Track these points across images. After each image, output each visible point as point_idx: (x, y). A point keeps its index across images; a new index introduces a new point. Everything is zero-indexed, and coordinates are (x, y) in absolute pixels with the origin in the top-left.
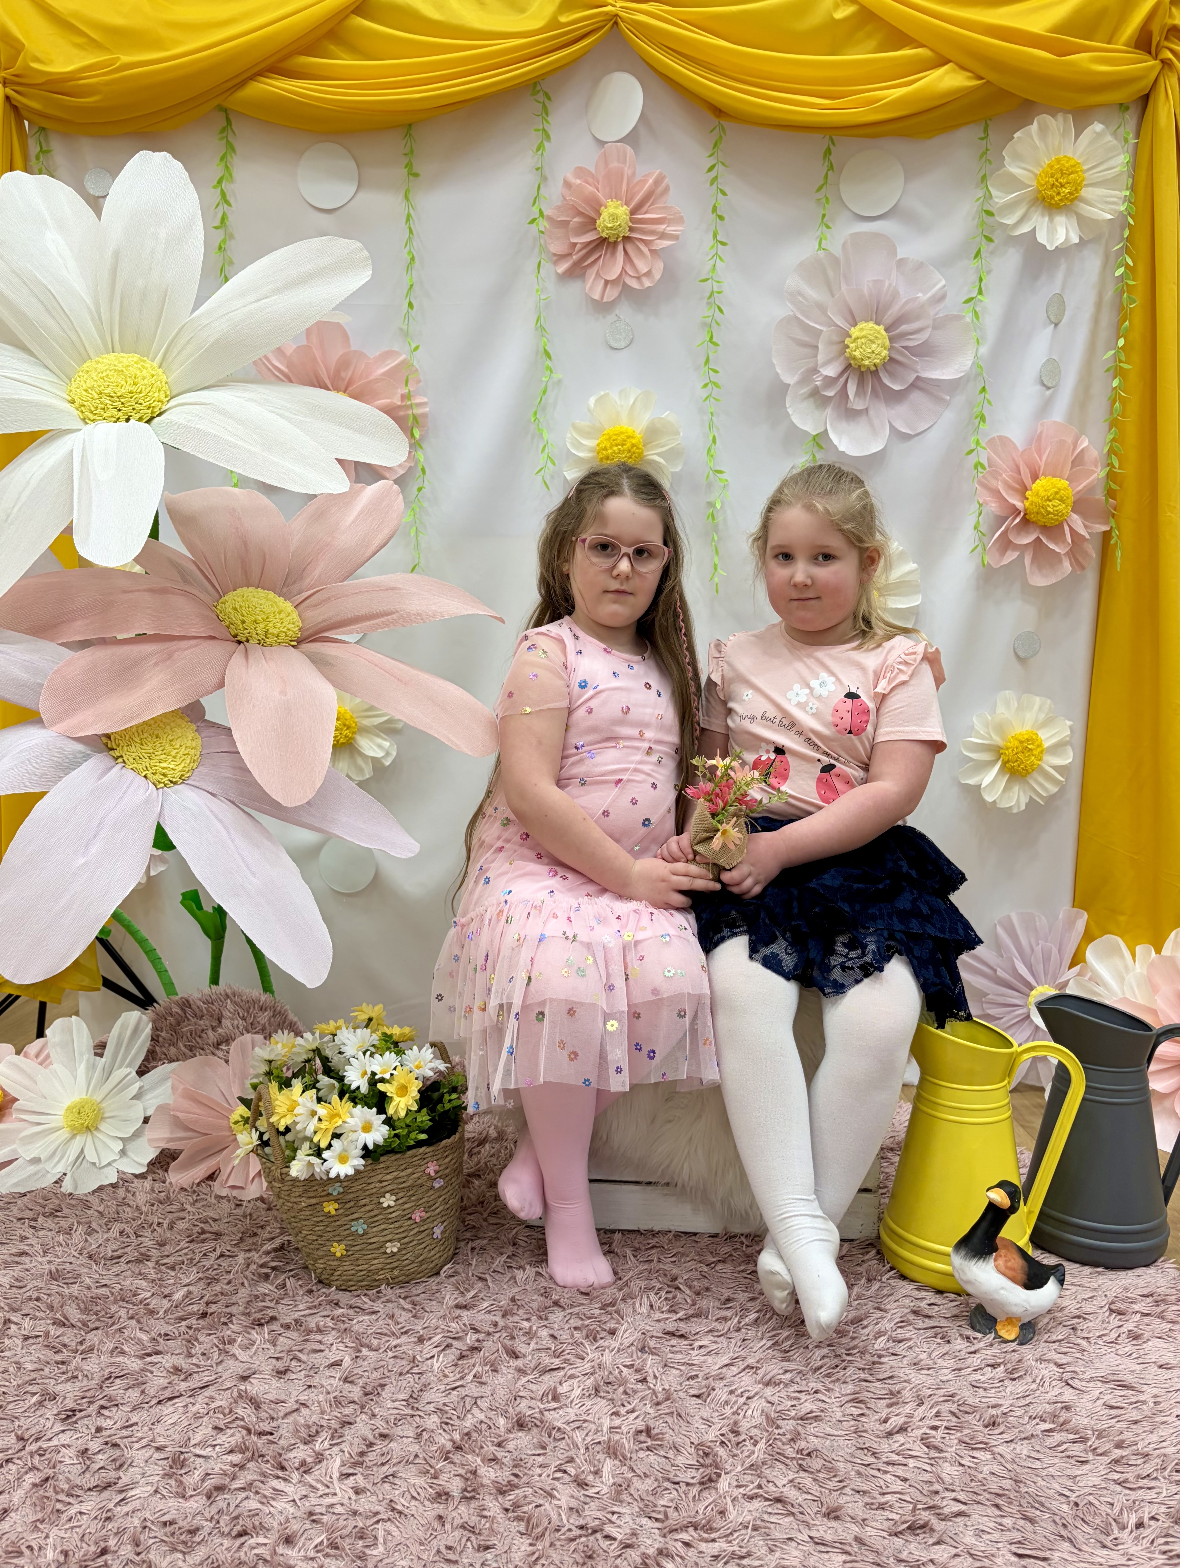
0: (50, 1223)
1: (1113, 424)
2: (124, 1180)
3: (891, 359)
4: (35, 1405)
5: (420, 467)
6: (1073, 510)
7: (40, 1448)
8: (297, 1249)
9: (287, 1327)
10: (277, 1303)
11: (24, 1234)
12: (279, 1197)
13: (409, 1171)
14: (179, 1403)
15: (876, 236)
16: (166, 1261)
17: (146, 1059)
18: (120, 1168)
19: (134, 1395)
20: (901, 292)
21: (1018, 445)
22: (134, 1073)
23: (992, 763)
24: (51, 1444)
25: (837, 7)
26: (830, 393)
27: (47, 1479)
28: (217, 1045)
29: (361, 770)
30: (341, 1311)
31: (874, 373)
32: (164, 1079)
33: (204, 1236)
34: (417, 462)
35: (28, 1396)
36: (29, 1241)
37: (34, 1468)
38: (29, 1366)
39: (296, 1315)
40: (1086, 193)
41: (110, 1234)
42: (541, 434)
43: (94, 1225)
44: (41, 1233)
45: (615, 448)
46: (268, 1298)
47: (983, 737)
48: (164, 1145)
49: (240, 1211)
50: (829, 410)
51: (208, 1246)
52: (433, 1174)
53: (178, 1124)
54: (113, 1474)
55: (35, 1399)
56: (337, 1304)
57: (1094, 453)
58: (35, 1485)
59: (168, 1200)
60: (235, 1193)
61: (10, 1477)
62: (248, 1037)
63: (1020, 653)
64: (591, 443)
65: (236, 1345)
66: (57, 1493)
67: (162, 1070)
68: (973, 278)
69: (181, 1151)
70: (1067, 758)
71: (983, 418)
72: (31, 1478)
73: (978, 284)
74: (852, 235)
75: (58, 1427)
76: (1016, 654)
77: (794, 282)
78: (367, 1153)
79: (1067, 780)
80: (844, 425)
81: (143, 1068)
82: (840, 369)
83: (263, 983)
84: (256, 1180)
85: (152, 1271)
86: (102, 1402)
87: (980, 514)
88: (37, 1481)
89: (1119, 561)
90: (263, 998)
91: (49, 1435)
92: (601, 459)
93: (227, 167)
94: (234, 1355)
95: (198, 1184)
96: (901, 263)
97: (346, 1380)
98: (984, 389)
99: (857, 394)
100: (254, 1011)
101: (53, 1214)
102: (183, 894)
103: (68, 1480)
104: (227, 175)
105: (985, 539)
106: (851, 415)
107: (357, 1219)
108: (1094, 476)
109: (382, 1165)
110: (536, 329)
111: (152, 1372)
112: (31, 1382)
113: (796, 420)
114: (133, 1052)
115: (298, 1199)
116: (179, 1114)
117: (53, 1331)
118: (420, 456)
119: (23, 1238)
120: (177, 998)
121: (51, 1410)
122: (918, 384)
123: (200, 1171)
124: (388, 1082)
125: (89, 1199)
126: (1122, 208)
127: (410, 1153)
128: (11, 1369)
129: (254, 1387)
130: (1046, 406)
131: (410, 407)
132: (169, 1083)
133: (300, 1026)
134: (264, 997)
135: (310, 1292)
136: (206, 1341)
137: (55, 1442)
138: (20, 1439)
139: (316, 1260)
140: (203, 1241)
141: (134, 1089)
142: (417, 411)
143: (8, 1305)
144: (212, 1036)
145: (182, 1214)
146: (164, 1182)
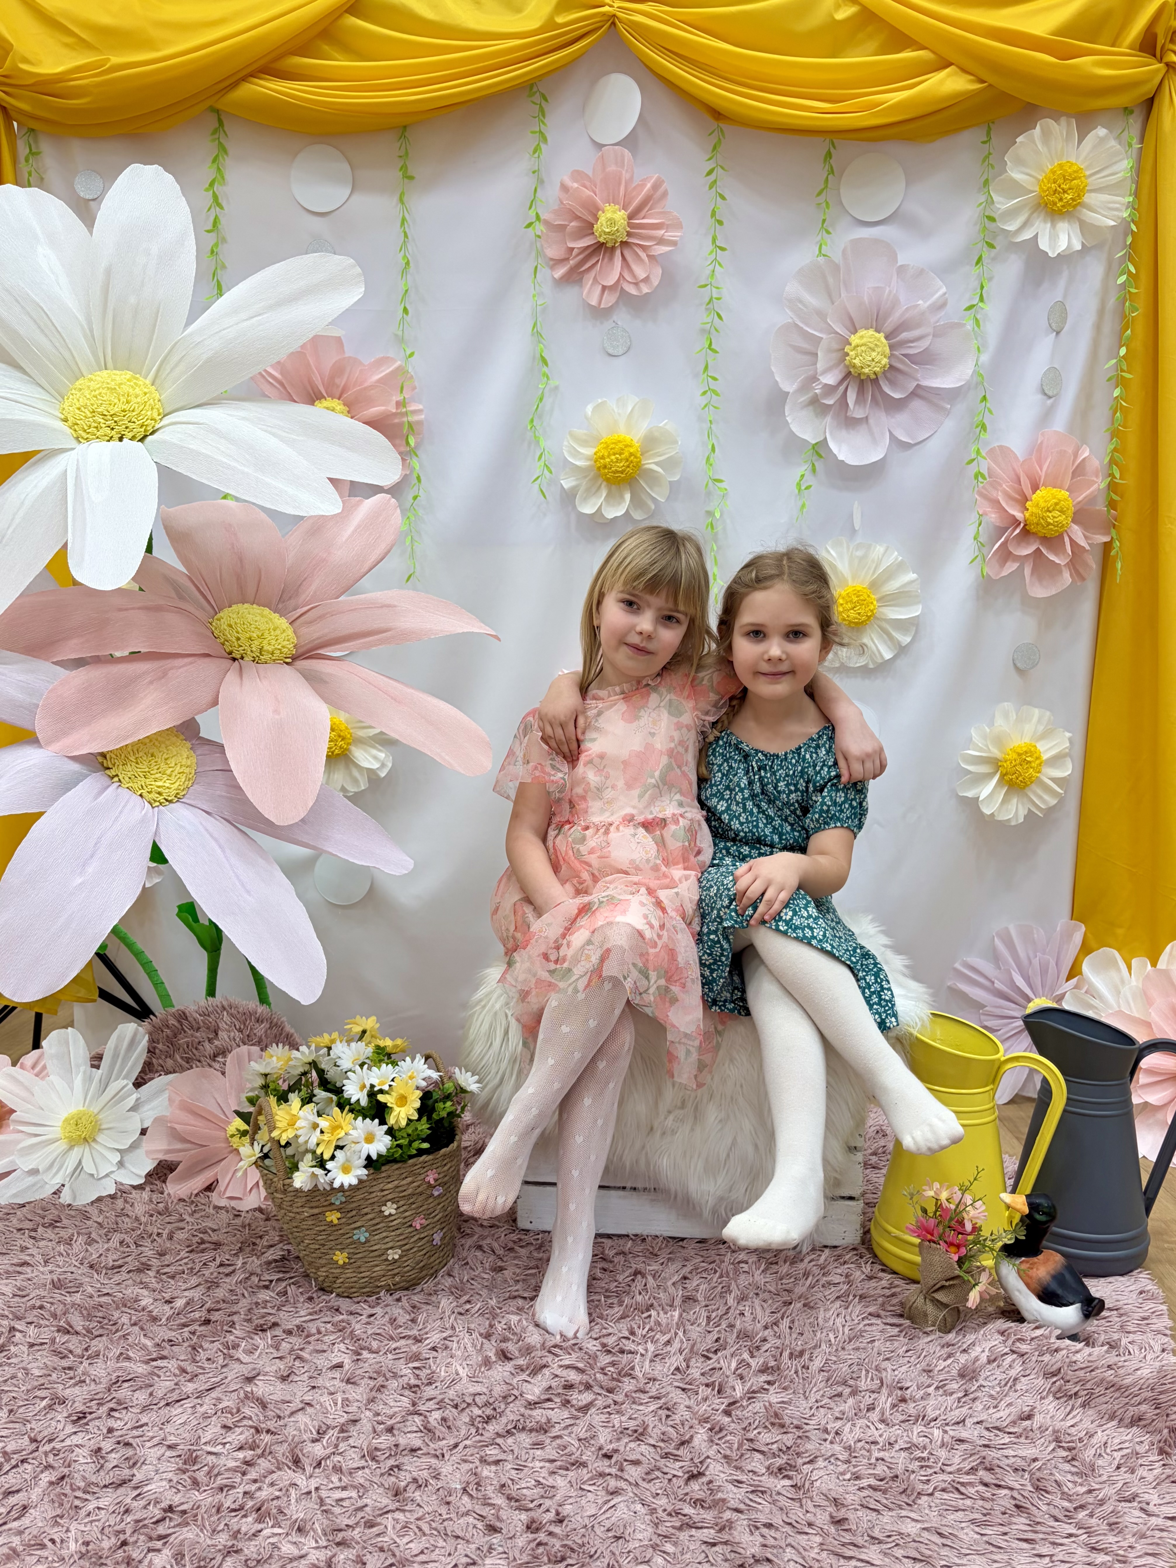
0: (50, 1233)
1: (1115, 434)
2: (122, 1192)
3: (891, 367)
4: (45, 1408)
5: (415, 475)
6: (1073, 521)
7: (54, 1448)
8: (298, 1257)
9: (289, 1332)
10: (279, 1309)
11: (24, 1244)
12: (280, 1207)
13: (409, 1179)
14: (188, 1404)
15: (876, 241)
16: (166, 1270)
17: (143, 1071)
18: (118, 1180)
19: (141, 1397)
20: (902, 298)
21: (1018, 455)
22: (131, 1085)
23: (989, 776)
24: (64, 1444)
25: (838, 7)
26: (831, 402)
27: (63, 1478)
28: (215, 1056)
29: (356, 781)
30: (341, 1317)
31: (875, 381)
32: (161, 1091)
33: (203, 1246)
34: (412, 469)
35: (38, 1401)
36: (30, 1251)
37: (49, 1467)
38: (37, 1372)
39: (297, 1321)
40: (1090, 198)
41: (111, 1244)
42: (538, 442)
43: (94, 1235)
44: (42, 1244)
45: (613, 457)
46: (269, 1305)
47: (981, 750)
48: (161, 1157)
49: (238, 1221)
50: (828, 419)
51: (207, 1256)
52: (432, 1182)
53: (175, 1135)
54: (126, 1472)
55: (44, 1403)
56: (337, 1310)
57: (1095, 463)
58: (51, 1483)
59: (166, 1212)
60: (233, 1203)
61: (26, 1476)
62: (244, 1049)
63: (1019, 665)
64: (589, 451)
65: (240, 1350)
66: (73, 1490)
67: (158, 1082)
68: (976, 284)
69: (178, 1163)
70: (1066, 770)
71: (984, 427)
72: (46, 1477)
73: (979, 291)
74: (852, 241)
75: (70, 1429)
76: (1015, 664)
77: (793, 288)
78: (370, 1162)
79: (1065, 792)
80: (844, 433)
81: (140, 1080)
82: (840, 377)
83: (259, 994)
84: (254, 1191)
85: (153, 1280)
86: (112, 1405)
87: (980, 525)
88: (54, 1479)
89: (1119, 572)
90: (259, 1010)
91: (62, 1437)
92: (599, 468)
93: (218, 169)
94: (238, 1359)
95: (196, 1195)
96: (902, 269)
97: (348, 1382)
98: (984, 398)
99: (857, 402)
100: (250, 1023)
101: (52, 1225)
102: (179, 907)
103: (84, 1478)
104: (219, 177)
105: (985, 550)
106: (850, 423)
107: (359, 1227)
108: (1096, 486)
109: (383, 1175)
110: (533, 335)
111: (159, 1377)
112: (41, 1387)
113: (795, 428)
114: (130, 1064)
115: (300, 1210)
116: (176, 1126)
117: (61, 1338)
118: (415, 464)
119: (23, 1249)
120: (174, 1010)
121: (61, 1413)
122: (918, 393)
123: (198, 1182)
124: (387, 1093)
125: (88, 1209)
126: (1125, 215)
127: (411, 1161)
128: (20, 1375)
129: (260, 1388)
130: (1046, 416)
131: (406, 414)
132: (166, 1095)
133: (297, 1038)
134: (261, 1009)
135: (311, 1299)
136: (211, 1348)
137: (68, 1442)
138: (33, 1440)
139: (318, 1269)
140: (203, 1251)
141: (131, 1101)
142: (411, 418)
143: (12, 1312)
144: (208, 1048)
145: (181, 1225)
146: (162, 1193)
